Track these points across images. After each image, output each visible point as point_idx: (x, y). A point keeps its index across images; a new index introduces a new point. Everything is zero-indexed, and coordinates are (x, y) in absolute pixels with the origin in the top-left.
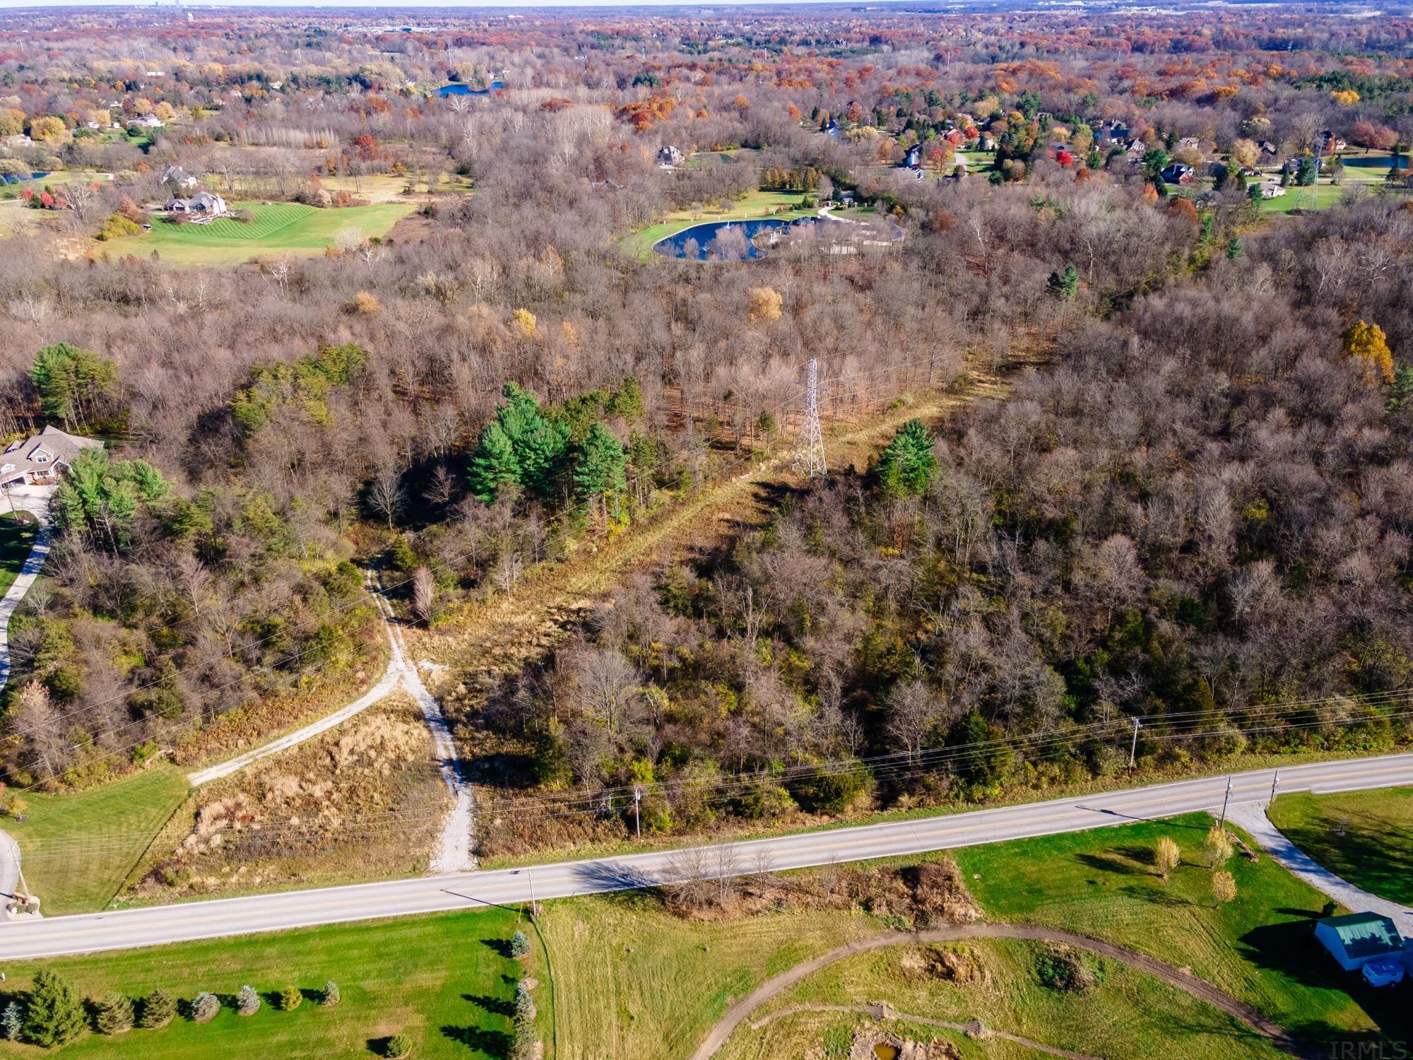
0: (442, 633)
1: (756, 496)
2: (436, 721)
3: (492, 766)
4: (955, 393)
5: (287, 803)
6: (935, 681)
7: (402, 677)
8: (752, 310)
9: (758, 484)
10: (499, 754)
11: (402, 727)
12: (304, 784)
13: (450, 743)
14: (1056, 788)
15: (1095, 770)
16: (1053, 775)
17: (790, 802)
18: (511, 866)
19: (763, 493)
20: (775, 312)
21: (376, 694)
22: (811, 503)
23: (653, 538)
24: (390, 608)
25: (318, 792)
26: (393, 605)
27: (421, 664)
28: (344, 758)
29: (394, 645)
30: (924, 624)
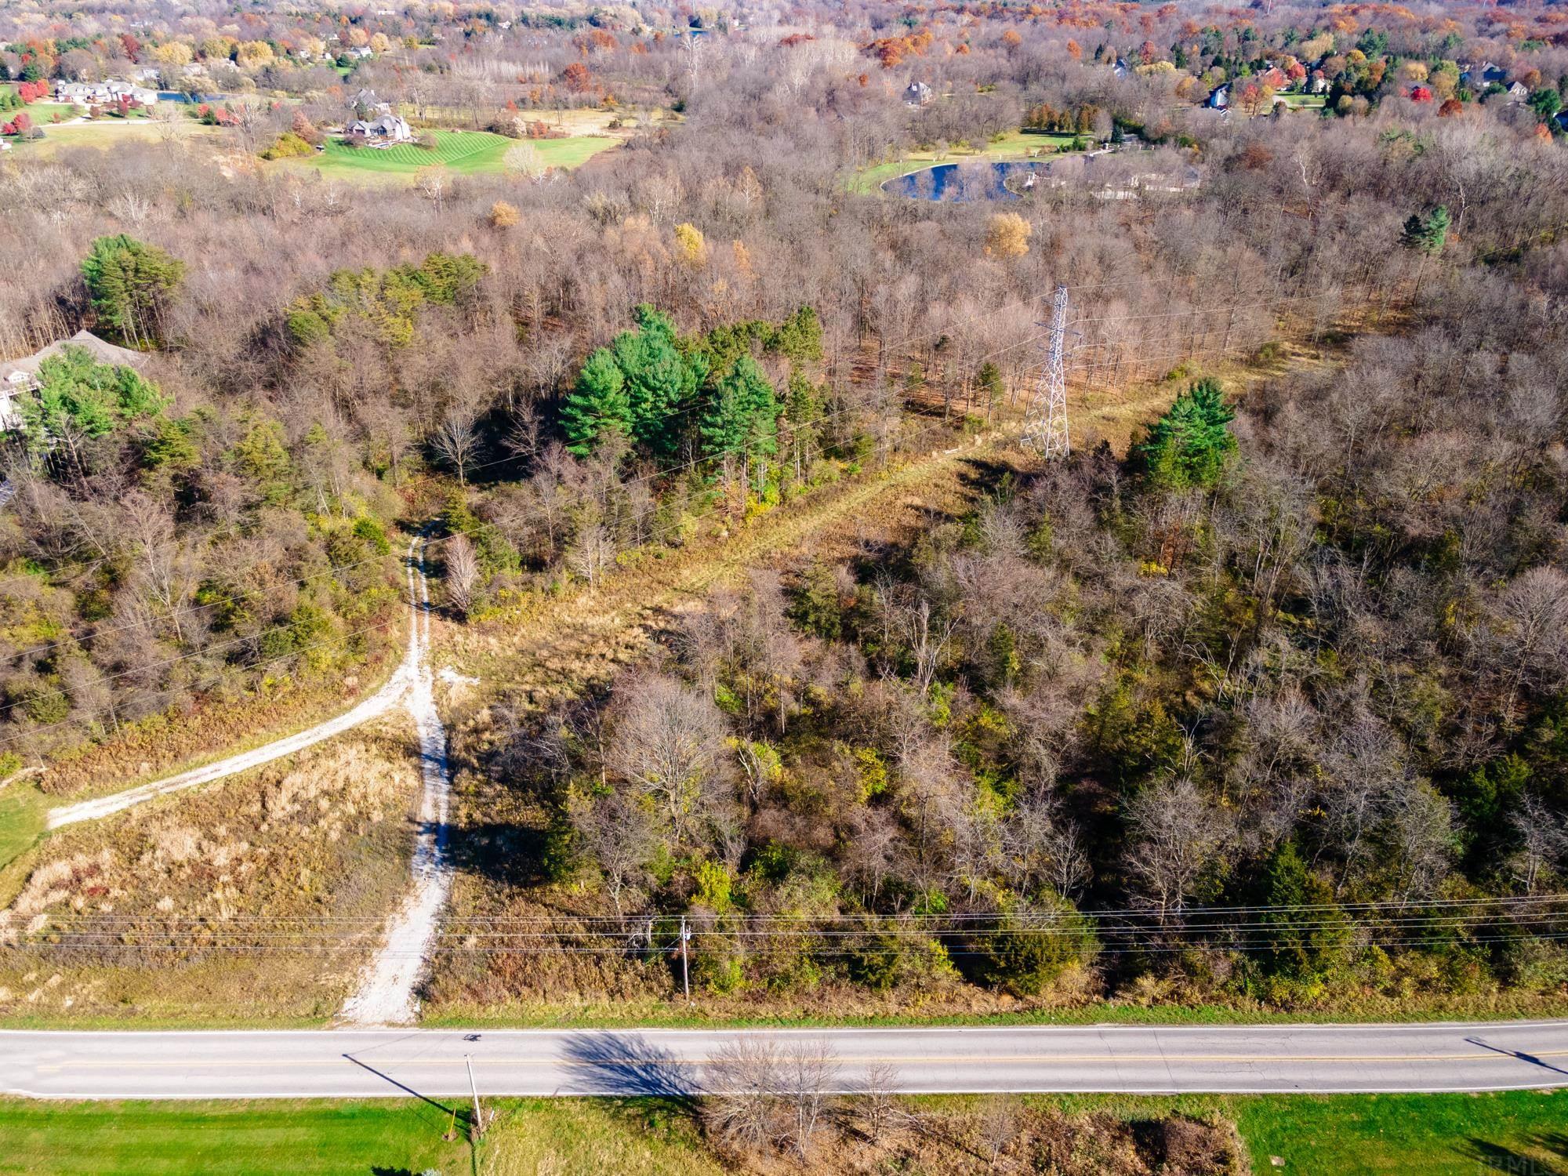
0: (484, 631)
1: (963, 477)
2: (436, 760)
3: (492, 842)
4: (1259, 366)
5: (169, 872)
6: (1214, 779)
7: (409, 690)
8: (989, 241)
9: (968, 461)
10: (508, 825)
11: (382, 765)
12: (205, 844)
13: (444, 797)
14: (1428, 1000)
15: (1506, 977)
16: (1425, 976)
17: (948, 967)
18: (470, 1023)
19: (973, 474)
20: (1021, 247)
21: (363, 713)
22: (1039, 491)
23: (810, 523)
24: (425, 590)
25: (221, 857)
26: (430, 587)
27: (442, 673)
28: (281, 805)
29: (413, 644)
30: (1198, 681)
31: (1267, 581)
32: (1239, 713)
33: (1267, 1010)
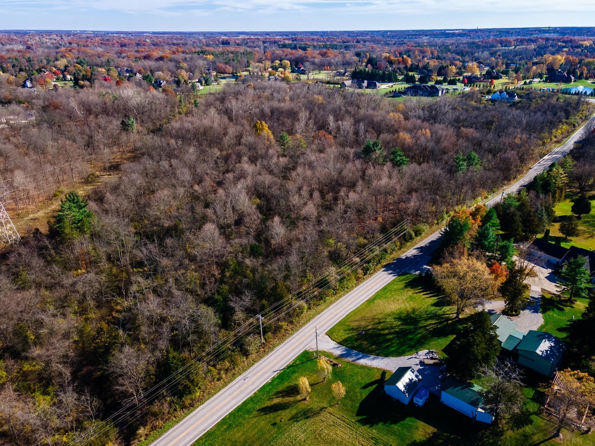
4: (90, 183)
15: (246, 353)
30: (115, 307)
31: (125, 260)
32: (134, 312)
33: (186, 411)
